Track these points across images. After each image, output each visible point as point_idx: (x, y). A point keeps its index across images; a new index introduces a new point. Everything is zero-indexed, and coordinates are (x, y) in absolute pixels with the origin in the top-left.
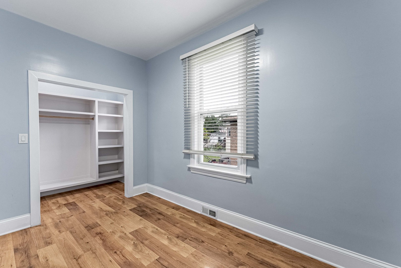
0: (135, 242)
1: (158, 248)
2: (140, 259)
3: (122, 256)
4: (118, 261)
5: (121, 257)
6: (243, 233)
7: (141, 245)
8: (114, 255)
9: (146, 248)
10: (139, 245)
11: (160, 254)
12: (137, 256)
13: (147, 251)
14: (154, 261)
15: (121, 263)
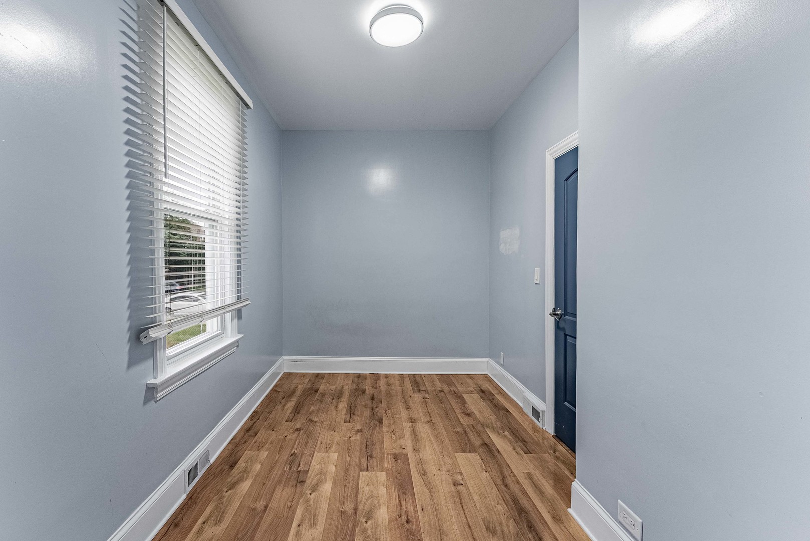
0: (364, 520)
1: (347, 485)
2: (383, 485)
3: (403, 508)
4: (413, 502)
5: (405, 507)
6: (242, 434)
7: (360, 507)
8: (412, 517)
9: (360, 496)
10: (364, 509)
11: (356, 475)
12: (383, 491)
13: (364, 489)
14: (371, 471)
15: (410, 496)
